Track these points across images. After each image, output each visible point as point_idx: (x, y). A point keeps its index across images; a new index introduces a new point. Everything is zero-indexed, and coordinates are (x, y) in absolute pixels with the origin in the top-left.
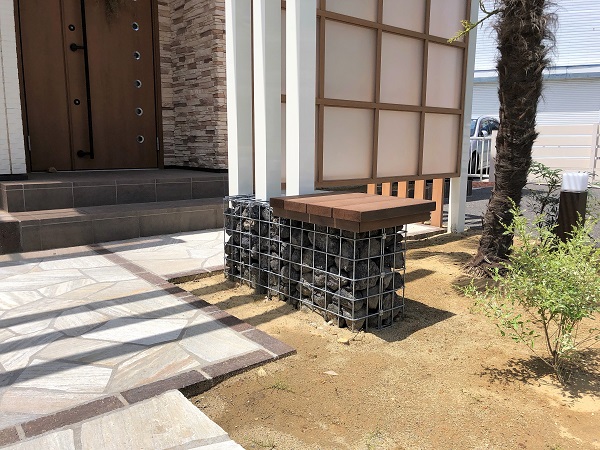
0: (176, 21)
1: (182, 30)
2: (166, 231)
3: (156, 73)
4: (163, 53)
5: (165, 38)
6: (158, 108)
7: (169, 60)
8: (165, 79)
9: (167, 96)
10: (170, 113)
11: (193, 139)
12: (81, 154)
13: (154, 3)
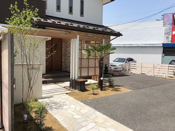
0: (65, 50)
1: (66, 51)
2: (63, 82)
3: (62, 57)
4: (63, 54)
5: (63, 52)
6: (62, 62)
7: (64, 55)
8: (63, 58)
9: (63, 60)
10: (63, 63)
11: (67, 67)
12: (50, 70)
13: (62, 47)
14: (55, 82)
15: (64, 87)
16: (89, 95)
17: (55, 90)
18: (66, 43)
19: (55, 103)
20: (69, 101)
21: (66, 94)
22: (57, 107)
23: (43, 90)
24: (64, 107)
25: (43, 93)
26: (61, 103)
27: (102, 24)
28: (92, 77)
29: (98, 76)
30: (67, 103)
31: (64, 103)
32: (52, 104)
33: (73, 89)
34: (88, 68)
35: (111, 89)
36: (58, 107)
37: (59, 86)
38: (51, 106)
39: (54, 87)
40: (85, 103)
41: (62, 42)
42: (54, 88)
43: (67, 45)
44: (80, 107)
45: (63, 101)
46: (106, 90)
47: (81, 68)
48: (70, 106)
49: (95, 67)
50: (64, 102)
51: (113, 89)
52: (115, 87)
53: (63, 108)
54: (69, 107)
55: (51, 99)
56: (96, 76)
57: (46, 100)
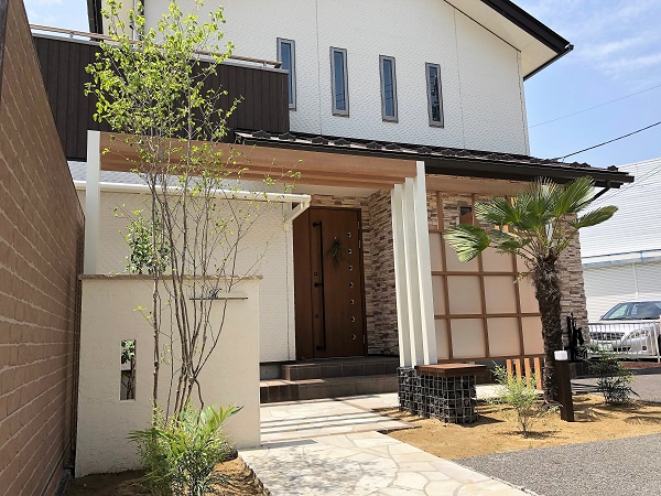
0: (375, 262)
1: (378, 268)
3: (363, 293)
4: (367, 281)
5: (367, 272)
6: (364, 316)
7: (371, 286)
8: (368, 297)
9: (369, 308)
10: (369, 320)
11: (386, 335)
12: (318, 348)
13: (361, 252)
14: (334, 395)
15: (376, 411)
16: (499, 438)
17: (329, 419)
18: (376, 234)
19: (321, 466)
20: (391, 458)
21: (381, 432)
22: (326, 482)
23: (262, 420)
24: (364, 481)
25: (262, 431)
26: (347, 467)
27: (527, 149)
28: (508, 361)
29: (537, 360)
30: (384, 464)
31: (366, 467)
32: (301, 468)
33: (417, 417)
34: (484, 317)
35: (622, 415)
36: (329, 480)
37: (353, 405)
38: (294, 478)
39: (325, 411)
40: (479, 469)
41: (360, 232)
42: (325, 413)
43: (382, 238)
44: (455, 484)
45: (362, 458)
46: (593, 420)
47: (445, 318)
48: (396, 477)
49: (518, 316)
50: (366, 464)
51: (634, 415)
52: (641, 410)
53: (353, 487)
54: (390, 481)
55: (300, 449)
56: (527, 360)
57: (275, 452)
